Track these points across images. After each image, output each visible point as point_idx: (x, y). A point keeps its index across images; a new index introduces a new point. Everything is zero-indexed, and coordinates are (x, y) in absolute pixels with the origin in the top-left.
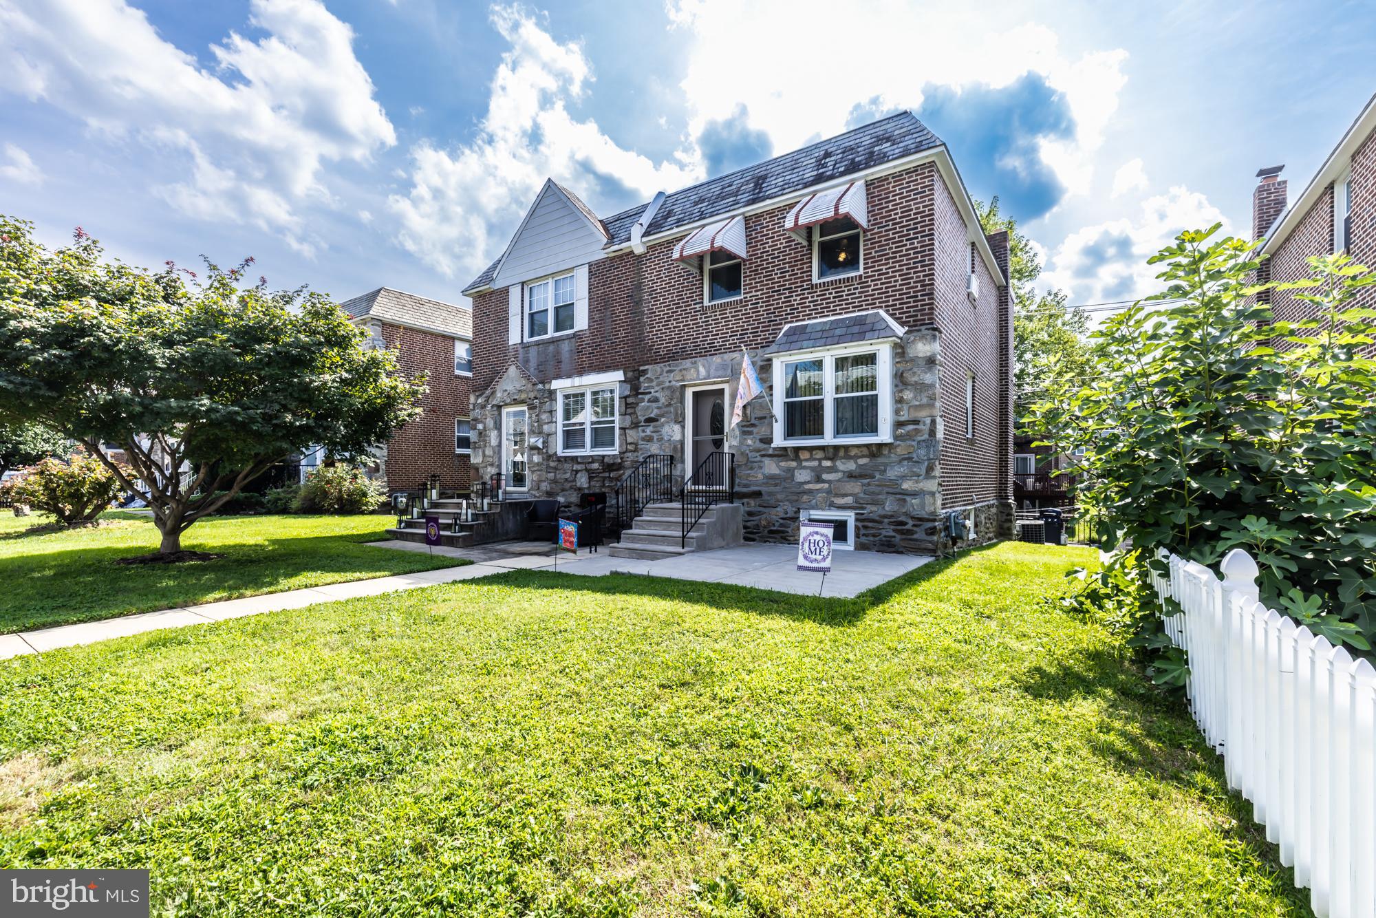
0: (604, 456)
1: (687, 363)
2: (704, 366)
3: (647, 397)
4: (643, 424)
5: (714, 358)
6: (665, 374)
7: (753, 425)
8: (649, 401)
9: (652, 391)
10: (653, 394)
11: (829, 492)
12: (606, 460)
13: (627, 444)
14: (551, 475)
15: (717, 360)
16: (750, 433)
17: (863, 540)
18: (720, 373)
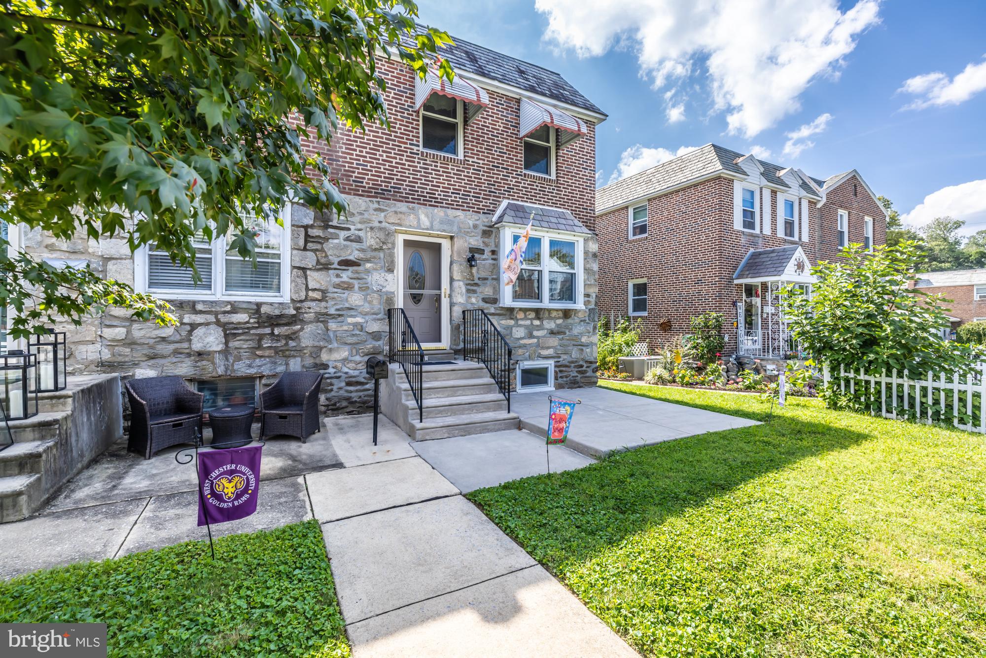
0: (259, 305)
1: (402, 207)
2: (427, 216)
3: (343, 234)
4: (336, 266)
5: (436, 210)
6: (372, 212)
7: (476, 285)
8: (347, 239)
9: (352, 227)
10: (352, 231)
11: (538, 345)
12: (264, 309)
13: (307, 289)
14: (120, 332)
15: (439, 213)
16: (474, 292)
17: (560, 381)
18: (445, 227)
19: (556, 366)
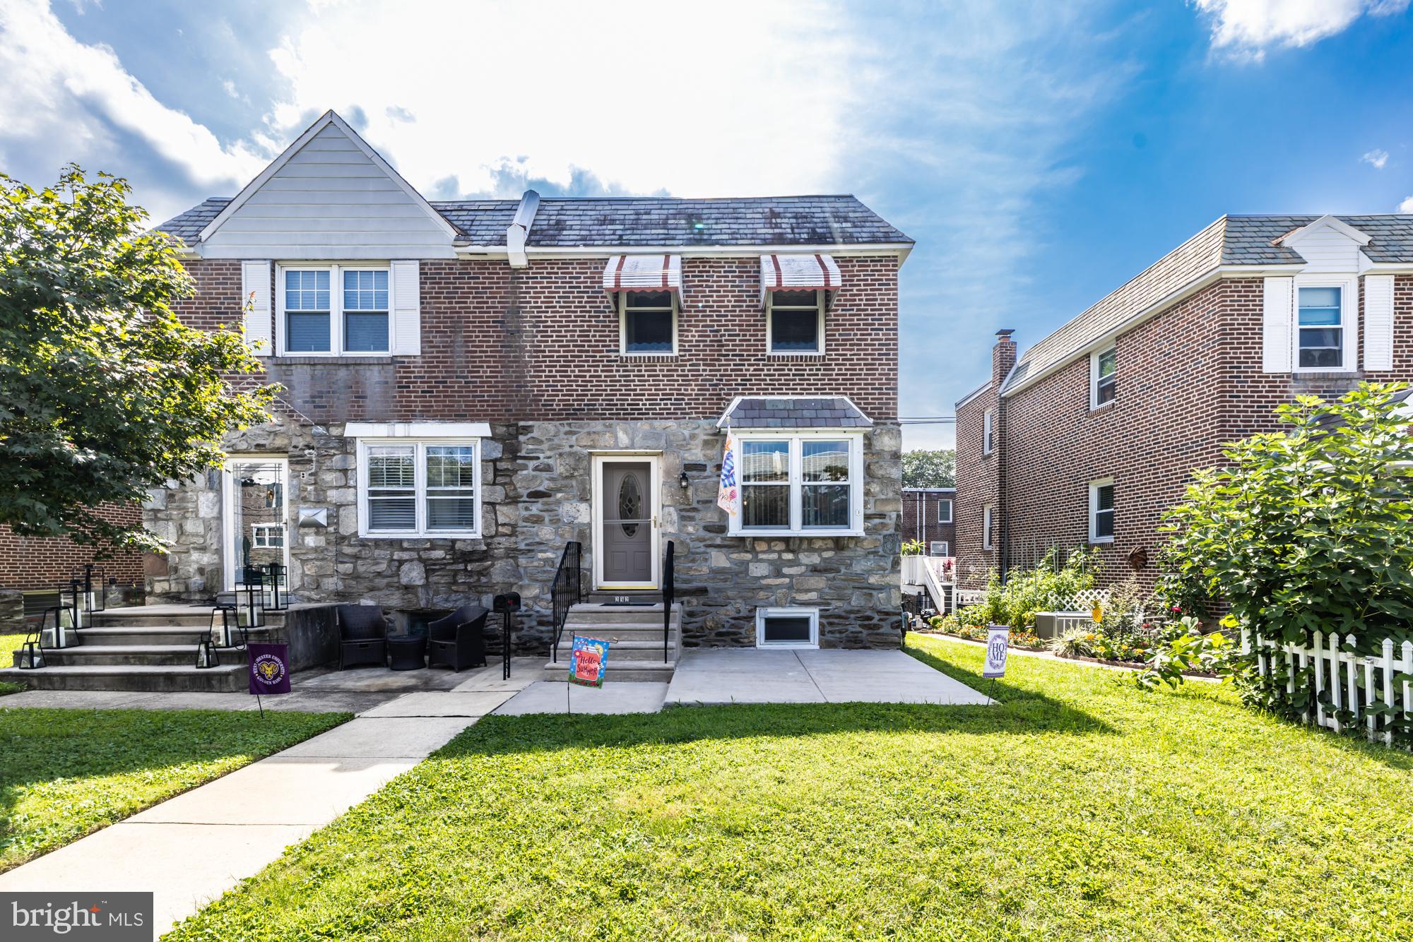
0: (454, 541)
1: (598, 425)
2: (626, 432)
3: (532, 464)
4: (525, 498)
5: (639, 423)
6: (563, 436)
7: (695, 510)
8: (536, 469)
9: (541, 456)
10: (542, 460)
11: (791, 586)
12: (458, 546)
13: (497, 524)
14: (346, 567)
15: (643, 426)
16: (691, 519)
17: (829, 637)
18: (650, 443)
19: (821, 617)
